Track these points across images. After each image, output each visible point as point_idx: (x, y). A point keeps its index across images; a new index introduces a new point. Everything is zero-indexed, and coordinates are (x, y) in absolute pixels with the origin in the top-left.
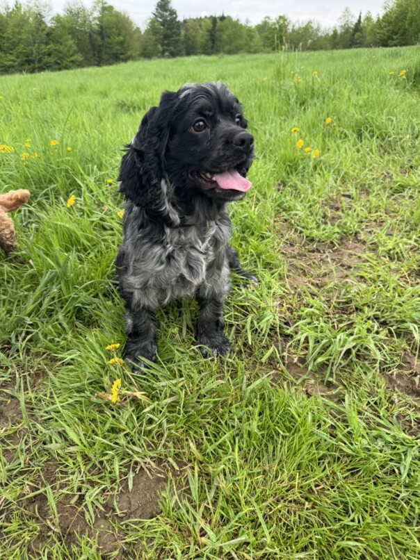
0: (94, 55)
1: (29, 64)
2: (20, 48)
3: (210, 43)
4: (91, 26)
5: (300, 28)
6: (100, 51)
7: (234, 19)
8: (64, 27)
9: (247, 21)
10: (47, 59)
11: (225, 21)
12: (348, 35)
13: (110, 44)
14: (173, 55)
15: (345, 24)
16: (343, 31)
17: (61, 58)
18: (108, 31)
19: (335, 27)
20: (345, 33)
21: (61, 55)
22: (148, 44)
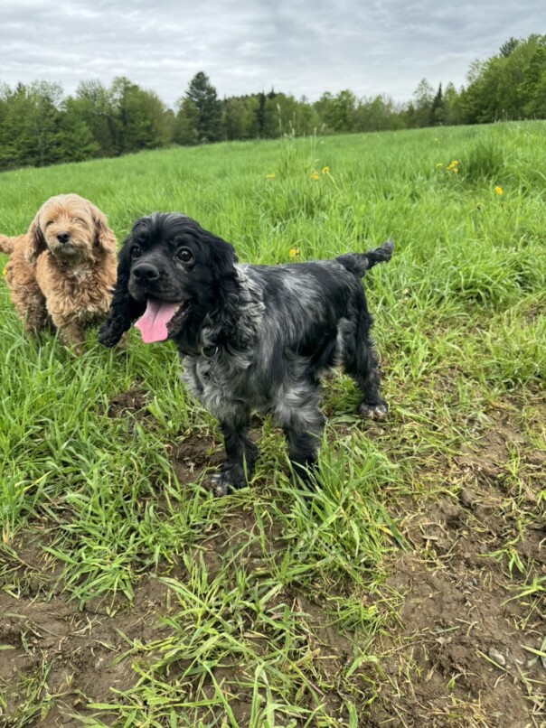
0: (114, 143)
1: (33, 157)
2: (22, 139)
3: (258, 125)
4: (110, 109)
5: (368, 105)
6: (121, 139)
7: (288, 95)
8: (77, 112)
9: (304, 98)
10: (55, 150)
11: (276, 99)
12: (428, 112)
13: (134, 129)
14: (212, 140)
15: (422, 99)
16: (421, 107)
17: (72, 149)
18: (132, 115)
19: (411, 102)
20: (422, 110)
21: (72, 144)
22: (181, 128)
